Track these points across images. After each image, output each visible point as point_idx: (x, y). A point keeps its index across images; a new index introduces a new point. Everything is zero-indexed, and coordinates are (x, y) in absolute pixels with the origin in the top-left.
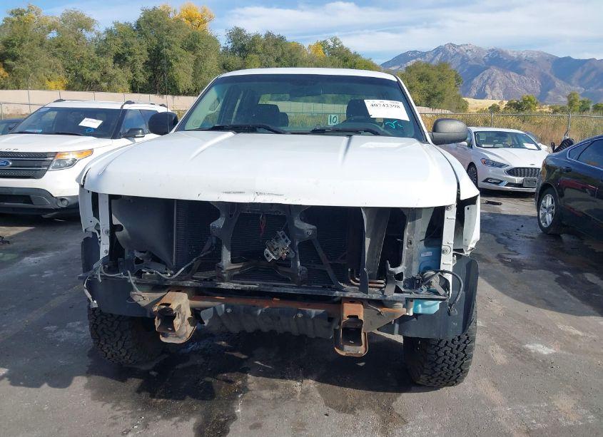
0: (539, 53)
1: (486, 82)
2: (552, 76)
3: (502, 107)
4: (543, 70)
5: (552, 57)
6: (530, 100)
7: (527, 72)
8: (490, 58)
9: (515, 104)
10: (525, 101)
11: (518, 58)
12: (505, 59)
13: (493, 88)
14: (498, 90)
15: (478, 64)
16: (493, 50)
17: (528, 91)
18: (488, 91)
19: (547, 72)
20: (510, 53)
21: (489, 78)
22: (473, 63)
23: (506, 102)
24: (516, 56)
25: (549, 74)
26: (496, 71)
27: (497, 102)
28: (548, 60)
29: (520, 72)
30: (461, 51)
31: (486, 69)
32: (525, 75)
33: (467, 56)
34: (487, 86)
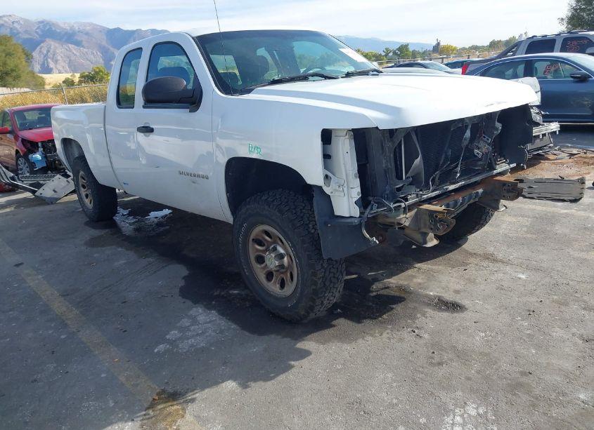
0: (90, 24)
1: (46, 56)
2: (110, 47)
3: (77, 79)
4: (99, 42)
5: (104, 28)
6: (100, 71)
7: (84, 43)
8: (42, 31)
9: (87, 76)
10: (97, 73)
11: (70, 30)
12: (58, 31)
13: (56, 62)
14: (62, 64)
15: (30, 37)
16: (42, 22)
17: (92, 63)
18: (52, 65)
19: (104, 43)
20: (62, 25)
21: (48, 51)
22: (26, 36)
23: (78, 75)
24: (68, 28)
25: (107, 45)
26: (52, 44)
27: (68, 76)
28: (101, 31)
29: (78, 44)
30: (5, 22)
31: (43, 42)
32: (83, 46)
33: (16, 29)
34: (49, 60)
